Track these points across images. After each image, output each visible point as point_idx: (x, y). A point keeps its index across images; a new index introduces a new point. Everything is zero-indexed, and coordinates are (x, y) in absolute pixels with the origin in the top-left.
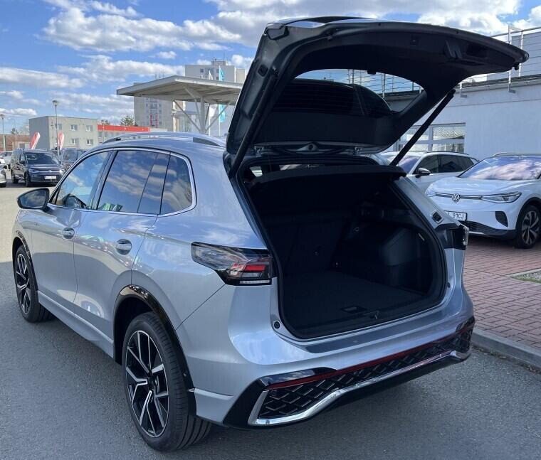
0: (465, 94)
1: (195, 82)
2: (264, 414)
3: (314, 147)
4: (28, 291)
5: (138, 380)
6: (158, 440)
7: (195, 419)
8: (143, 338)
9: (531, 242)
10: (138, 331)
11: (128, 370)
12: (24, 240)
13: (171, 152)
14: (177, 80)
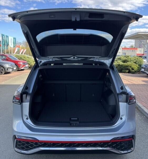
1: (145, 34)
3: (76, 58)
14: (139, 33)
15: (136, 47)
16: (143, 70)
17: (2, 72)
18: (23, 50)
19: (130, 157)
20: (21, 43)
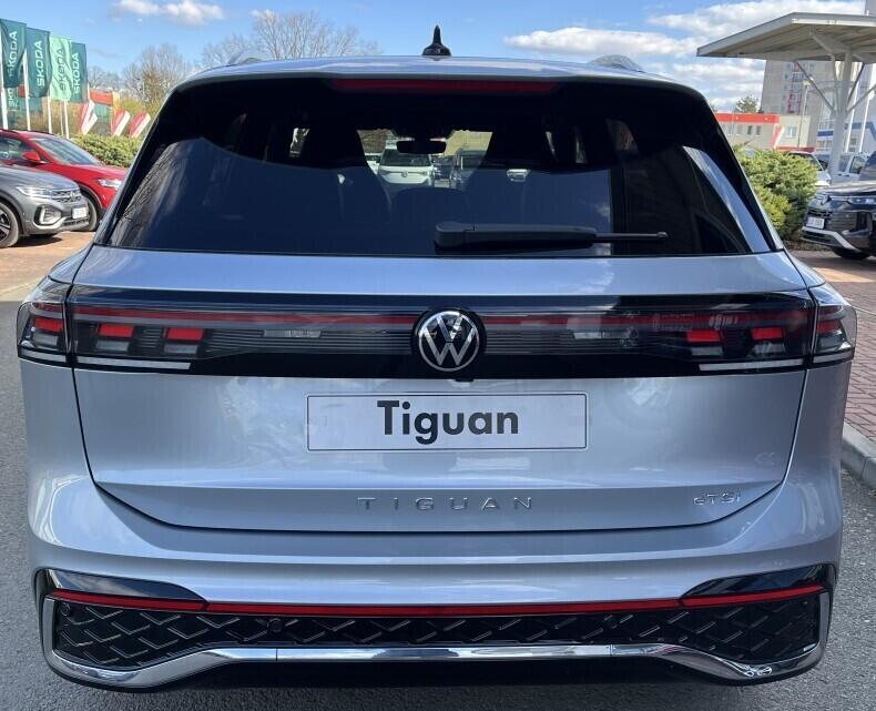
1: (831, 22)
15: (767, 111)
16: (815, 224)
17: (7, 232)
18: (127, 117)
19: (777, 700)
20: (117, 79)
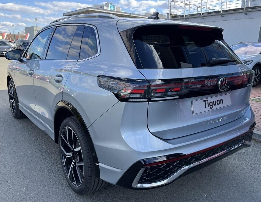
0: (223, 15)
2: (142, 181)
4: (14, 104)
5: (67, 154)
6: (78, 188)
7: (99, 180)
8: (70, 131)
9: (256, 84)
10: (67, 127)
11: (61, 147)
12: (12, 78)
13: (85, 24)
14: (90, 9)
